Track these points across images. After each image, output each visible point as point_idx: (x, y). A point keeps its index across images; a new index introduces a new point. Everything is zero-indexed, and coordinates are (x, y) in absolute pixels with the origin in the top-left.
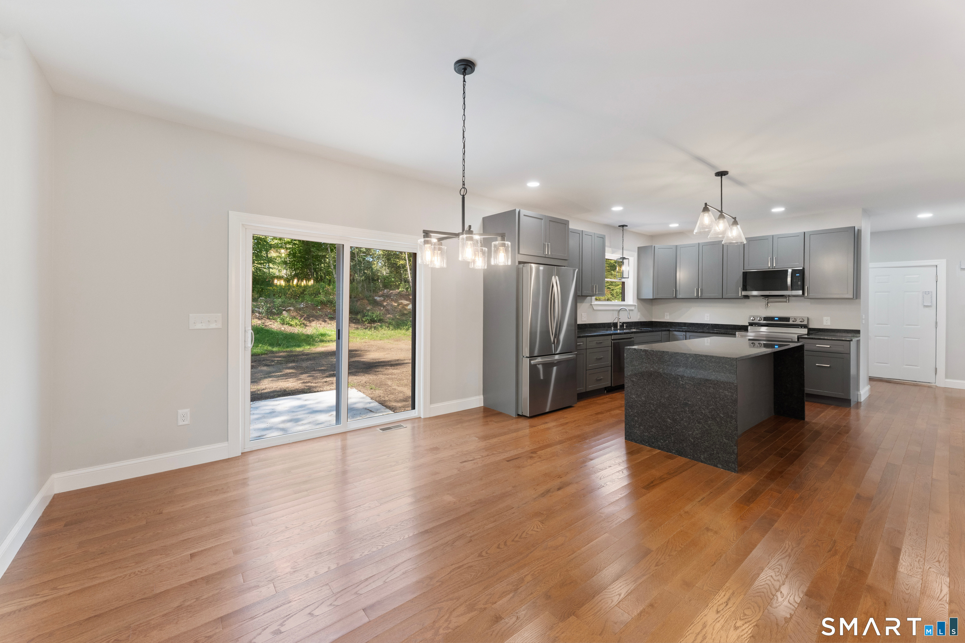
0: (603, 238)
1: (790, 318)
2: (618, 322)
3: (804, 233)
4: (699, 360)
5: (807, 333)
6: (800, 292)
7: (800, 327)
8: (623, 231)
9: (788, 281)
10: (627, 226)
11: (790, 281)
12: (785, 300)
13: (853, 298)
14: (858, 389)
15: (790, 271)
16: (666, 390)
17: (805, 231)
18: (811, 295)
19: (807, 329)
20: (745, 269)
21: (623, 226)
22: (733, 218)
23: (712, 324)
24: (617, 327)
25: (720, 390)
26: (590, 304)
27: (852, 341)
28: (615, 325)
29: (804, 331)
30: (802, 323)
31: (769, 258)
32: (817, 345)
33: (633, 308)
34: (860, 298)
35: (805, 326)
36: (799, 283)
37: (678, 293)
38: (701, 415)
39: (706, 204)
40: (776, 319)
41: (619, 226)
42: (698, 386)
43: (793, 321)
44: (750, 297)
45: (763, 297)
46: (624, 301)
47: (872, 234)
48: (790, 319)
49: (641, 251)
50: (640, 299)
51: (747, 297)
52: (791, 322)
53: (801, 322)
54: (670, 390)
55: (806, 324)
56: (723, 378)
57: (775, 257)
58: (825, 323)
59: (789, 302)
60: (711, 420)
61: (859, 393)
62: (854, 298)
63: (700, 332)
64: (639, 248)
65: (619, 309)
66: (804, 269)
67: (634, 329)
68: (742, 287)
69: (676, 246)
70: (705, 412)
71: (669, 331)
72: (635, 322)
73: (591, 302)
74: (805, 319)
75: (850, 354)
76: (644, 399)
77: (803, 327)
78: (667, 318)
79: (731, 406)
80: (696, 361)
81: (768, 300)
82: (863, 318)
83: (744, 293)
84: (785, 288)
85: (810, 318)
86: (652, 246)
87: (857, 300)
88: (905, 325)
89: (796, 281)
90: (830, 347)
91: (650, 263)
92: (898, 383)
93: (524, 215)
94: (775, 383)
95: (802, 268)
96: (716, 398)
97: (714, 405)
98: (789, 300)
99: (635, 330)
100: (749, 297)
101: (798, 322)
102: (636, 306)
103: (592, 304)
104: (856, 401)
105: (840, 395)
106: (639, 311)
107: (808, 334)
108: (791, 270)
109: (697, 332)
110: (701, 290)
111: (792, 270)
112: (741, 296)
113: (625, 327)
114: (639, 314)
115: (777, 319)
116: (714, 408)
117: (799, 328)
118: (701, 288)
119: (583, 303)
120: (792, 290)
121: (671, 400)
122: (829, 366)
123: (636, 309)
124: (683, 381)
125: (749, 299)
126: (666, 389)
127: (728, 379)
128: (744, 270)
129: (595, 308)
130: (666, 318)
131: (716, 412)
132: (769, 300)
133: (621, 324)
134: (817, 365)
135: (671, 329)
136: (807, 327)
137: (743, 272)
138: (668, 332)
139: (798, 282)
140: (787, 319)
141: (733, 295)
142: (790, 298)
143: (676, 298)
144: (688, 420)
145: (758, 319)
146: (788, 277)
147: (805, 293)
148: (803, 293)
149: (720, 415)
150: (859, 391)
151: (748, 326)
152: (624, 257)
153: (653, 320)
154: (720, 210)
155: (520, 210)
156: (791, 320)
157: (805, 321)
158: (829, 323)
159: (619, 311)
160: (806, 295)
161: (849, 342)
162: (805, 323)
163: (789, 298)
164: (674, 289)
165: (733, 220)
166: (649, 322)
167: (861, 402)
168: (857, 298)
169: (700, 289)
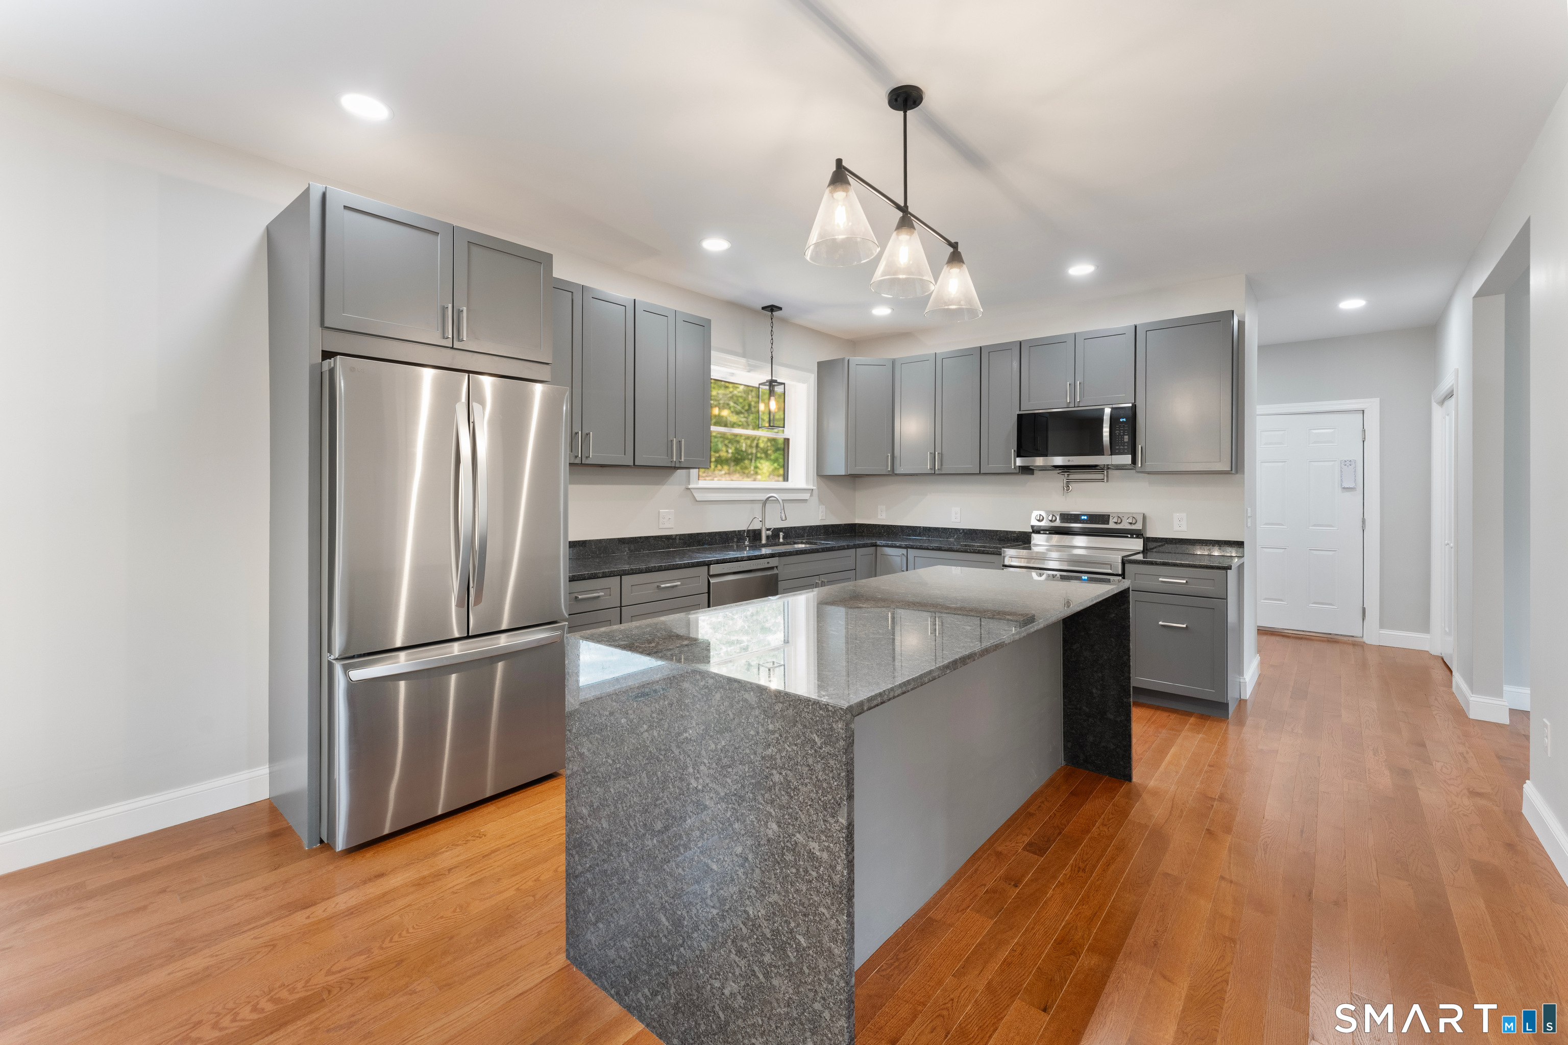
0: (703, 326)
1: (1109, 515)
2: (762, 528)
3: (1136, 327)
4: (738, 702)
5: (1142, 549)
6: (1127, 459)
7: (1129, 536)
8: (772, 319)
9: (1104, 434)
10: (780, 309)
11: (1108, 434)
12: (1100, 476)
13: (1232, 470)
14: (1240, 672)
15: (1108, 411)
16: (658, 802)
17: (1137, 323)
18: (1151, 465)
19: (1142, 540)
20: (1022, 410)
21: (772, 308)
22: (950, 244)
23: (963, 530)
24: (760, 539)
25: (798, 835)
26: (684, 487)
27: (1231, 569)
28: (755, 535)
29: (1137, 544)
30: (1133, 527)
31: (1068, 383)
32: (1160, 579)
33: (806, 496)
34: (1243, 473)
35: (1138, 534)
36: (1126, 438)
37: (897, 462)
38: (744, 924)
39: (839, 162)
40: (1083, 517)
41: (763, 308)
42: (736, 806)
43: (1116, 523)
44: (1035, 472)
45: (1059, 472)
46: (787, 480)
47: (1260, 348)
48: (1111, 518)
49: (825, 370)
50: (823, 476)
51: (1026, 470)
52: (1112, 525)
53: (1131, 523)
54: (666, 806)
55: (1141, 528)
56: (806, 785)
57: (1078, 383)
58: (1176, 528)
59: (1107, 481)
60: (772, 950)
61: (1242, 681)
62: (1233, 472)
63: (933, 549)
64: (820, 365)
65: (764, 498)
66: (1134, 407)
67: (802, 543)
68: (1016, 449)
69: (893, 362)
70: (756, 913)
71: (875, 545)
72: (811, 527)
73: (689, 483)
74: (1137, 518)
75: (1227, 599)
76: (608, 827)
77: (1135, 536)
78: (883, 517)
79: (828, 908)
80: (732, 706)
81: (1068, 477)
82: (1249, 515)
83: (1019, 462)
84: (1099, 451)
85: (1147, 515)
86: (843, 359)
87: (1238, 476)
88: (1312, 526)
89: (1119, 433)
90: (1187, 582)
91: (841, 395)
92: (1301, 638)
93: (345, 207)
94: (1065, 685)
95: (1130, 405)
96: (787, 867)
97: (779, 894)
98: (1107, 477)
99: (803, 546)
100: (1033, 470)
101: (1125, 525)
102: (815, 493)
103: (690, 486)
104: (1237, 699)
105: (1207, 692)
106: (821, 501)
107: (1145, 551)
108: (1110, 409)
109: (928, 549)
110: (940, 455)
111: (1112, 408)
112: (1014, 468)
113: (781, 540)
114: (822, 508)
115: (1086, 518)
116: (781, 903)
117: (1127, 537)
118: (940, 452)
119: (663, 485)
120: (1111, 455)
121: (670, 846)
122: (1184, 626)
123: (815, 498)
124: (697, 779)
125: (1033, 474)
126: (657, 800)
127: (820, 792)
128: (1020, 411)
129: (699, 496)
130: (879, 517)
131: (786, 922)
132: (1072, 477)
133: (769, 533)
134: (1161, 623)
135: (879, 542)
136: (1142, 534)
137: (1019, 415)
138: (875, 547)
139: (1124, 435)
140: (1104, 518)
141: (1000, 468)
142: (1110, 471)
143: (893, 474)
144: (711, 933)
145: (1050, 519)
146: (1104, 425)
147: (1137, 461)
148: (1134, 461)
149: (798, 936)
150: (1243, 676)
151: (1031, 533)
152: (773, 378)
153: (857, 521)
154: (902, 204)
155: (326, 187)
156: (1111, 521)
157: (1138, 522)
158: (1184, 528)
159: (765, 502)
160: (1140, 466)
161: (1224, 571)
162: (1138, 526)
163: (1107, 472)
164: (889, 455)
165: (951, 250)
166: (845, 525)
167: (1245, 701)
168: (1237, 472)
169: (937, 453)
